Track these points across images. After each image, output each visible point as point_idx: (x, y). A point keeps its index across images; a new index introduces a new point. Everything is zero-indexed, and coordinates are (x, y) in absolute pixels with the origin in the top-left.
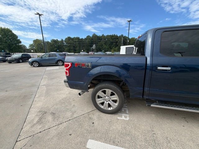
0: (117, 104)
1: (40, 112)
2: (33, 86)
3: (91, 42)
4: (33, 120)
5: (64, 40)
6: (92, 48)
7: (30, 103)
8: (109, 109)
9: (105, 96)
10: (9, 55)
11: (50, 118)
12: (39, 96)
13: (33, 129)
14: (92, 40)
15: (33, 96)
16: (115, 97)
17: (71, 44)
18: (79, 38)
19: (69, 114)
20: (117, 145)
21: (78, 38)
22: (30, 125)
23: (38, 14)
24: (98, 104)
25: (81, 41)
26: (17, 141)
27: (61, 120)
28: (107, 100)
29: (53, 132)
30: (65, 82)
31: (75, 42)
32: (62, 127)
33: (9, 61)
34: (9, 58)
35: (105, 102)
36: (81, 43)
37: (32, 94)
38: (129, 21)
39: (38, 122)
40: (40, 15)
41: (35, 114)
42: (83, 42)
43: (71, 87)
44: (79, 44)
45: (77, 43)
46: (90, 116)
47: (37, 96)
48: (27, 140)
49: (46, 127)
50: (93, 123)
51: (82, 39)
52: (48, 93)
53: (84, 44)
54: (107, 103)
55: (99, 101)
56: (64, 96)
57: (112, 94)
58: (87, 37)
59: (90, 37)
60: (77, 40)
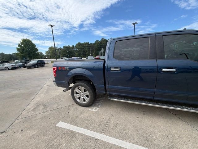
0: (88, 99)
1: (36, 104)
2: (39, 86)
3: (100, 46)
4: (30, 109)
6: (101, 51)
7: (32, 98)
8: (84, 103)
9: (81, 93)
10: (27, 61)
11: (41, 108)
12: (40, 94)
13: (28, 114)
14: (101, 44)
15: (36, 93)
16: (87, 93)
17: (81, 49)
19: (55, 106)
20: (77, 126)
21: (88, 43)
22: (27, 112)
23: (51, 25)
24: (76, 99)
25: (91, 46)
26: (16, 120)
27: (48, 109)
28: (82, 96)
29: (40, 116)
30: (54, 81)
31: (85, 47)
32: (46, 113)
33: (28, 67)
34: (27, 64)
35: (81, 97)
36: (90, 47)
37: (36, 92)
38: (134, 24)
39: (32, 110)
40: (52, 26)
41: (33, 105)
43: (58, 86)
45: (87, 48)
46: (69, 108)
47: (39, 94)
48: (22, 119)
49: (37, 113)
50: (69, 112)
51: (91, 44)
52: (47, 92)
53: (94, 48)
54: (83, 98)
55: (76, 96)
56: (58, 94)
57: (85, 91)
58: (96, 41)
59: (99, 41)
60: (86, 45)
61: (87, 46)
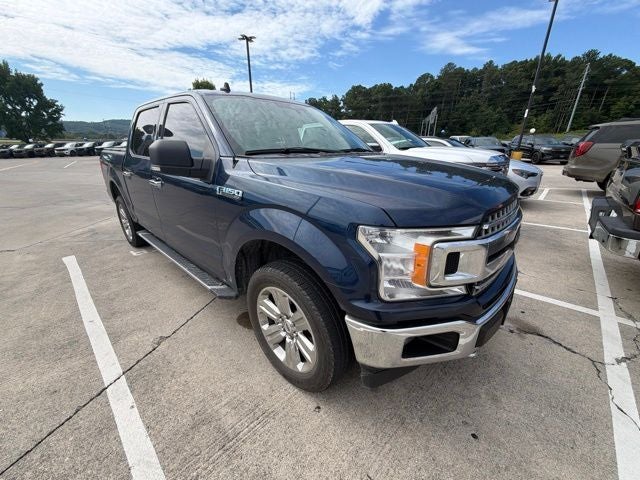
1: (92, 229)
3: (433, 96)
5: (340, 97)
6: (427, 119)
11: (86, 235)
14: (438, 88)
17: (358, 108)
18: (390, 86)
21: (386, 88)
23: (245, 38)
25: (395, 99)
27: (89, 239)
31: (376, 101)
36: (393, 103)
40: (249, 39)
42: (401, 100)
44: (385, 107)
45: (381, 104)
46: (116, 243)
50: (103, 248)
58: (419, 80)
59: (432, 77)
60: (380, 96)
61: (383, 100)
